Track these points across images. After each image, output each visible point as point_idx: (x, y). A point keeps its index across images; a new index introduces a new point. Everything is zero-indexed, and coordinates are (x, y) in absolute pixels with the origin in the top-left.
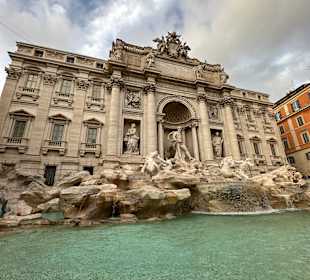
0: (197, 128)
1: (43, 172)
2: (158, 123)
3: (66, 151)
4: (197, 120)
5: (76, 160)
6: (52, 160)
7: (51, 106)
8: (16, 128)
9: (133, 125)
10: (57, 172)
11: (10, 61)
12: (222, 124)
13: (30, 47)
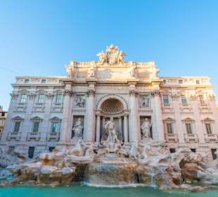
0: (128, 116)
1: (28, 151)
2: (96, 116)
3: (40, 138)
4: (128, 111)
5: (45, 143)
6: (33, 144)
7: (32, 112)
8: (16, 126)
9: (79, 119)
10: (35, 151)
11: (13, 89)
12: (152, 111)
13: (22, 78)
